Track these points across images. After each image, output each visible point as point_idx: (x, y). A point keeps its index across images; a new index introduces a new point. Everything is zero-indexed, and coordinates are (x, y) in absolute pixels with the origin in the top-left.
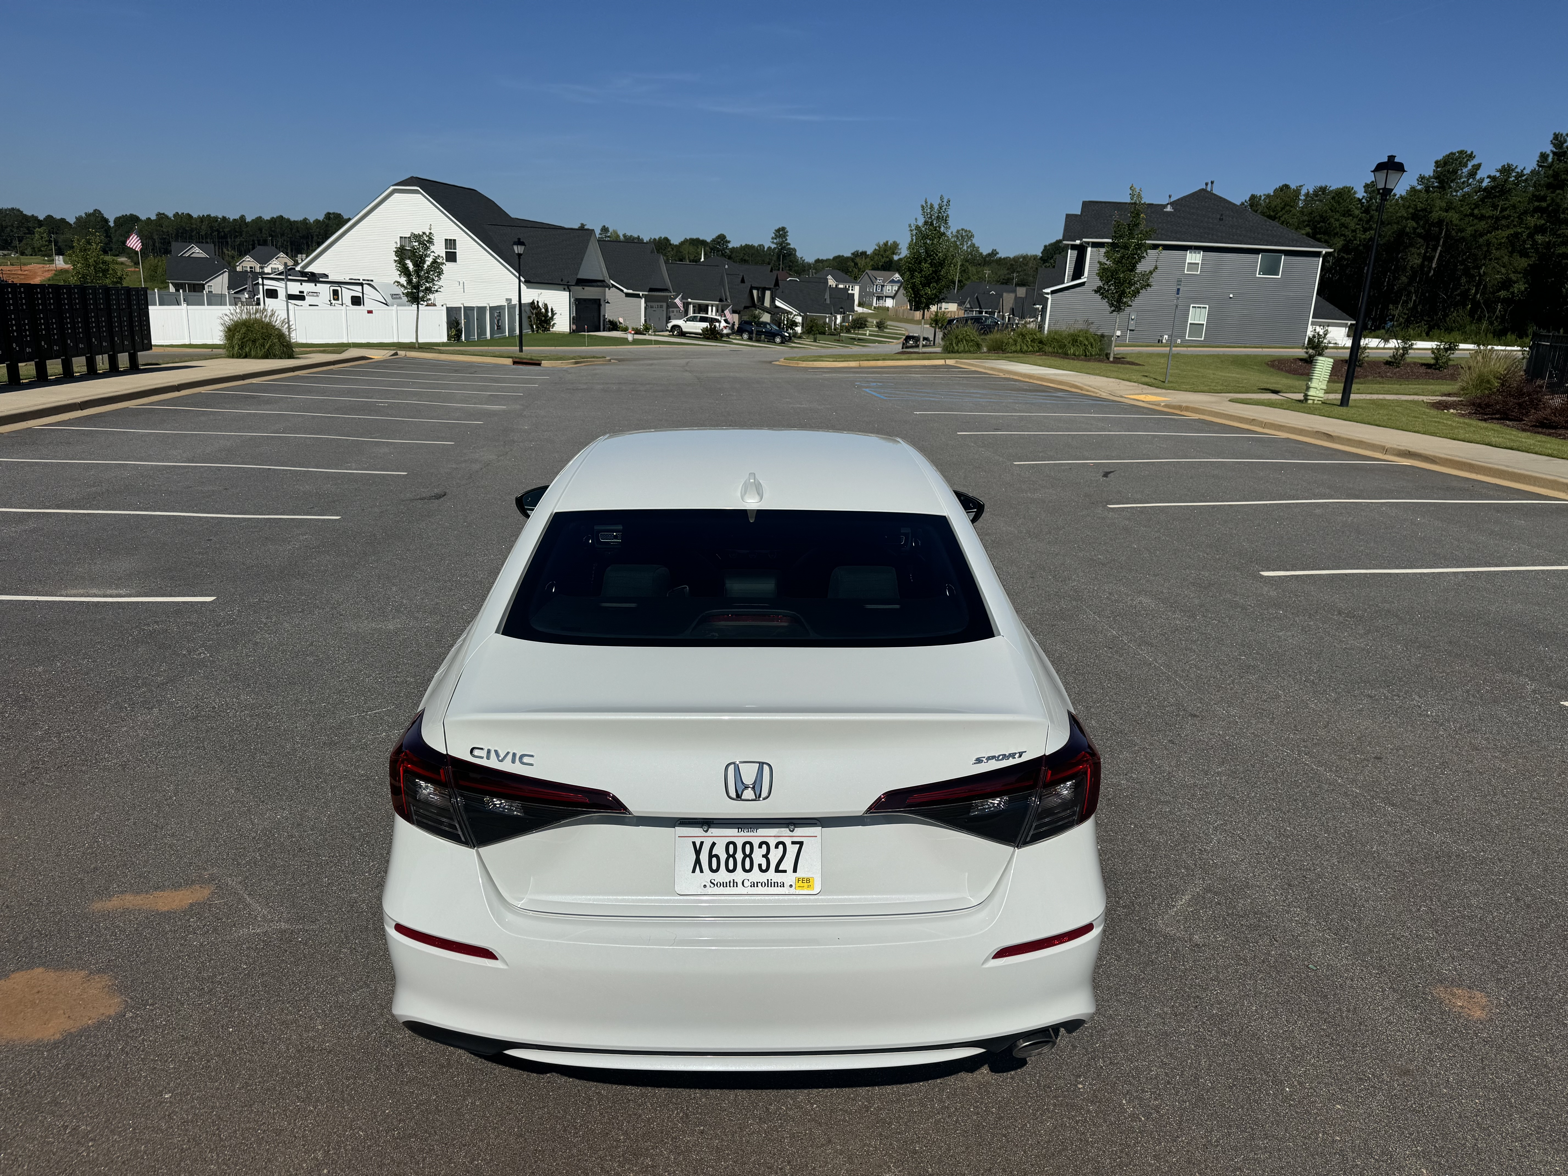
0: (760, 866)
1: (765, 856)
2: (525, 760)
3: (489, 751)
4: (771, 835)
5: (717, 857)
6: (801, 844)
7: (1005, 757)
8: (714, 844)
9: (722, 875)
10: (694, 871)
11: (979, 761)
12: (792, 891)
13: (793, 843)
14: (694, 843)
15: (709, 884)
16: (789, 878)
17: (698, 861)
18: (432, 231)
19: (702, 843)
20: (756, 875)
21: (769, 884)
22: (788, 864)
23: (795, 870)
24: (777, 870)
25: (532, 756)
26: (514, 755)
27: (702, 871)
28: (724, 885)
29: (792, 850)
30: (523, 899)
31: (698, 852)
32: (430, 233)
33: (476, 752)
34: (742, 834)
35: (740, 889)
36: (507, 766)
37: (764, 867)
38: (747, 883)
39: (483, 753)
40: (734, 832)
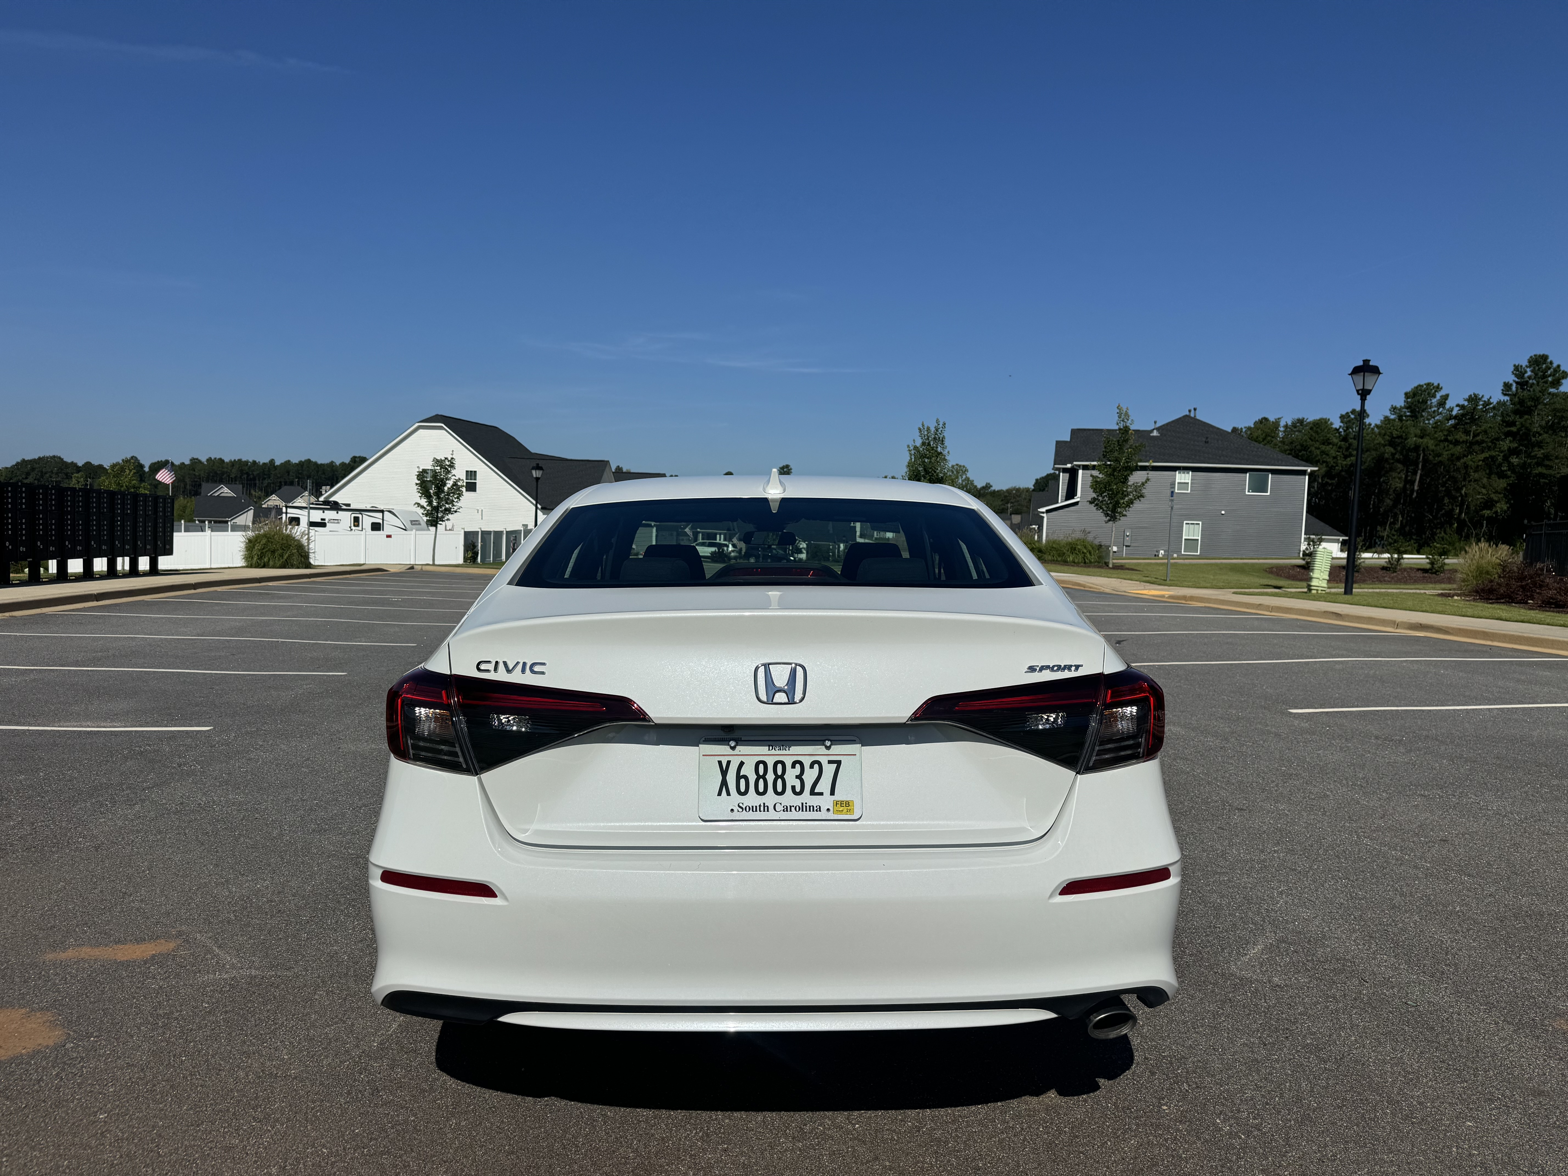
0: (793, 788)
1: (799, 777)
2: (536, 668)
3: (497, 663)
4: (805, 752)
5: (746, 778)
6: (839, 763)
7: (1060, 668)
8: (742, 764)
9: (752, 799)
10: (720, 794)
11: (1032, 669)
12: (831, 815)
13: (830, 762)
14: (720, 763)
15: (736, 808)
16: (826, 801)
17: (724, 783)
18: (454, 457)
19: (729, 763)
20: (789, 798)
21: (802, 808)
22: (824, 786)
23: (832, 793)
24: (813, 793)
25: (544, 664)
26: (524, 664)
27: (728, 794)
28: (753, 809)
29: (830, 770)
30: (527, 831)
31: (724, 773)
32: (452, 458)
33: (482, 667)
34: (773, 752)
35: (772, 814)
36: (517, 678)
37: (798, 789)
38: (779, 807)
39: (491, 667)
40: (764, 750)
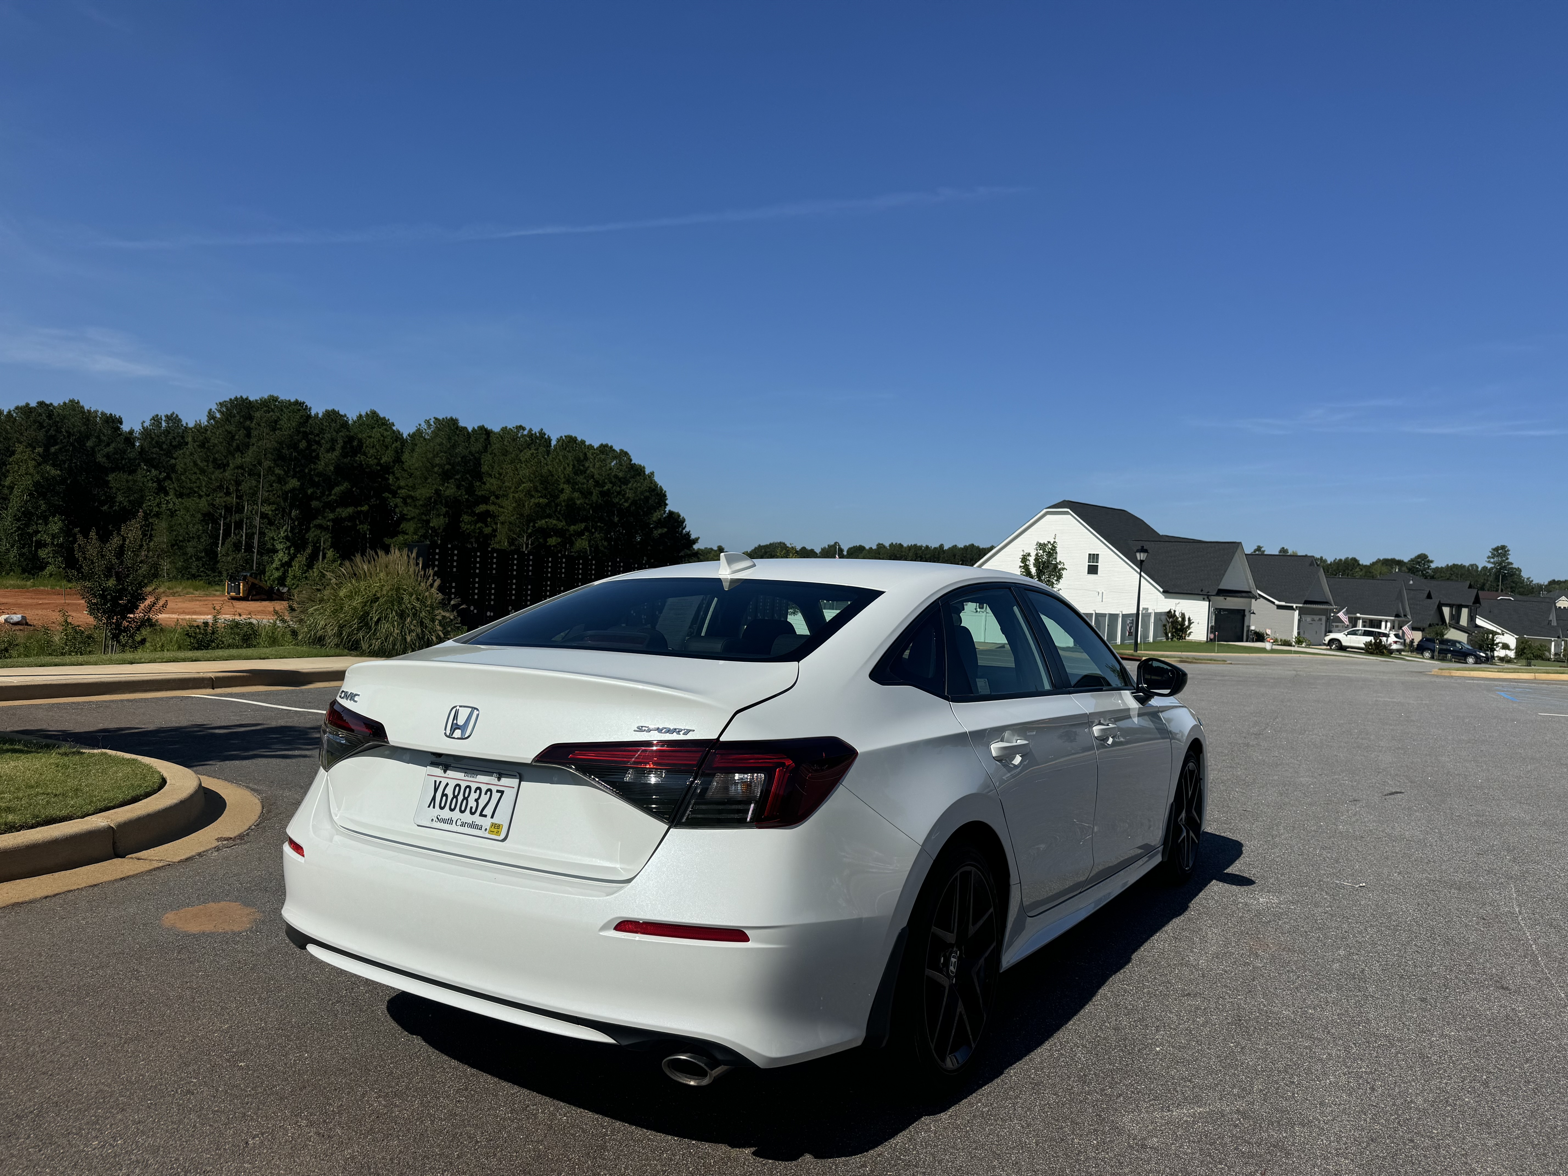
0: (471, 808)
1: (477, 800)
2: (355, 698)
4: (483, 780)
5: (446, 796)
6: (502, 792)
7: (669, 731)
8: (447, 784)
9: (446, 813)
10: (429, 807)
11: (640, 729)
12: (487, 835)
13: (498, 791)
14: (435, 781)
15: (435, 819)
16: (486, 822)
17: (434, 798)
18: (1056, 540)
19: (440, 782)
20: (467, 817)
21: (473, 826)
22: (488, 811)
23: (492, 817)
24: (481, 815)
27: (434, 807)
28: (444, 821)
29: (496, 798)
31: (436, 790)
32: (1055, 542)
34: (466, 778)
35: (453, 827)
37: (473, 811)
38: (459, 823)
40: (461, 775)
